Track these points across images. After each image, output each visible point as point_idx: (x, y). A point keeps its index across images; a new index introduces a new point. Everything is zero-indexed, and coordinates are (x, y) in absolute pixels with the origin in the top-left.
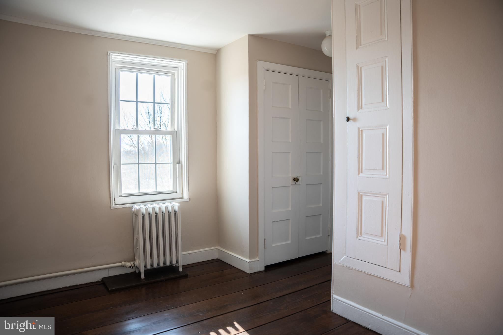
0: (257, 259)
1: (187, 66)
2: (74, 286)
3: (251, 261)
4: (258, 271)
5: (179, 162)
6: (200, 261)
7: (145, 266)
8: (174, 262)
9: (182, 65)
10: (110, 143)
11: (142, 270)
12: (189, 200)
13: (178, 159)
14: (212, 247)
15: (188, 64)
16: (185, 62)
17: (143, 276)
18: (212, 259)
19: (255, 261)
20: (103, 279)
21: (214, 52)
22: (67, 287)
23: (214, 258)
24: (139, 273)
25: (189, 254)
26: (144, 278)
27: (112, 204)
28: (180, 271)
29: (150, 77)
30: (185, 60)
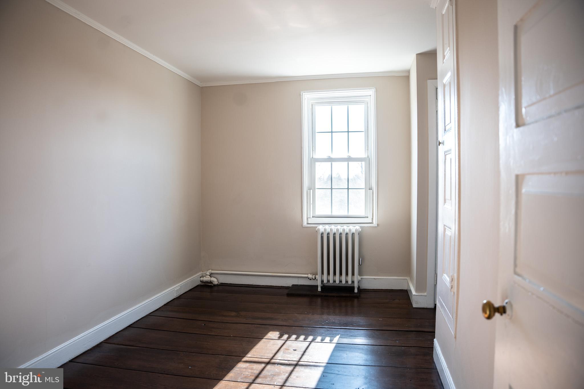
0: (425, 294)
1: (375, 94)
2: (271, 286)
3: (417, 294)
4: (425, 307)
5: (370, 189)
6: (386, 289)
7: (322, 281)
8: (350, 282)
9: (371, 92)
10: (303, 170)
11: (319, 284)
12: (377, 226)
13: (370, 185)
14: (401, 276)
15: (377, 91)
16: (373, 90)
17: (319, 289)
18: (401, 289)
19: (421, 295)
20: (293, 285)
21: (406, 74)
22: (266, 286)
23: (403, 289)
24: (317, 286)
25: (375, 279)
26: (320, 290)
27: (303, 223)
28: (355, 292)
29: (344, 108)
30: (374, 88)
